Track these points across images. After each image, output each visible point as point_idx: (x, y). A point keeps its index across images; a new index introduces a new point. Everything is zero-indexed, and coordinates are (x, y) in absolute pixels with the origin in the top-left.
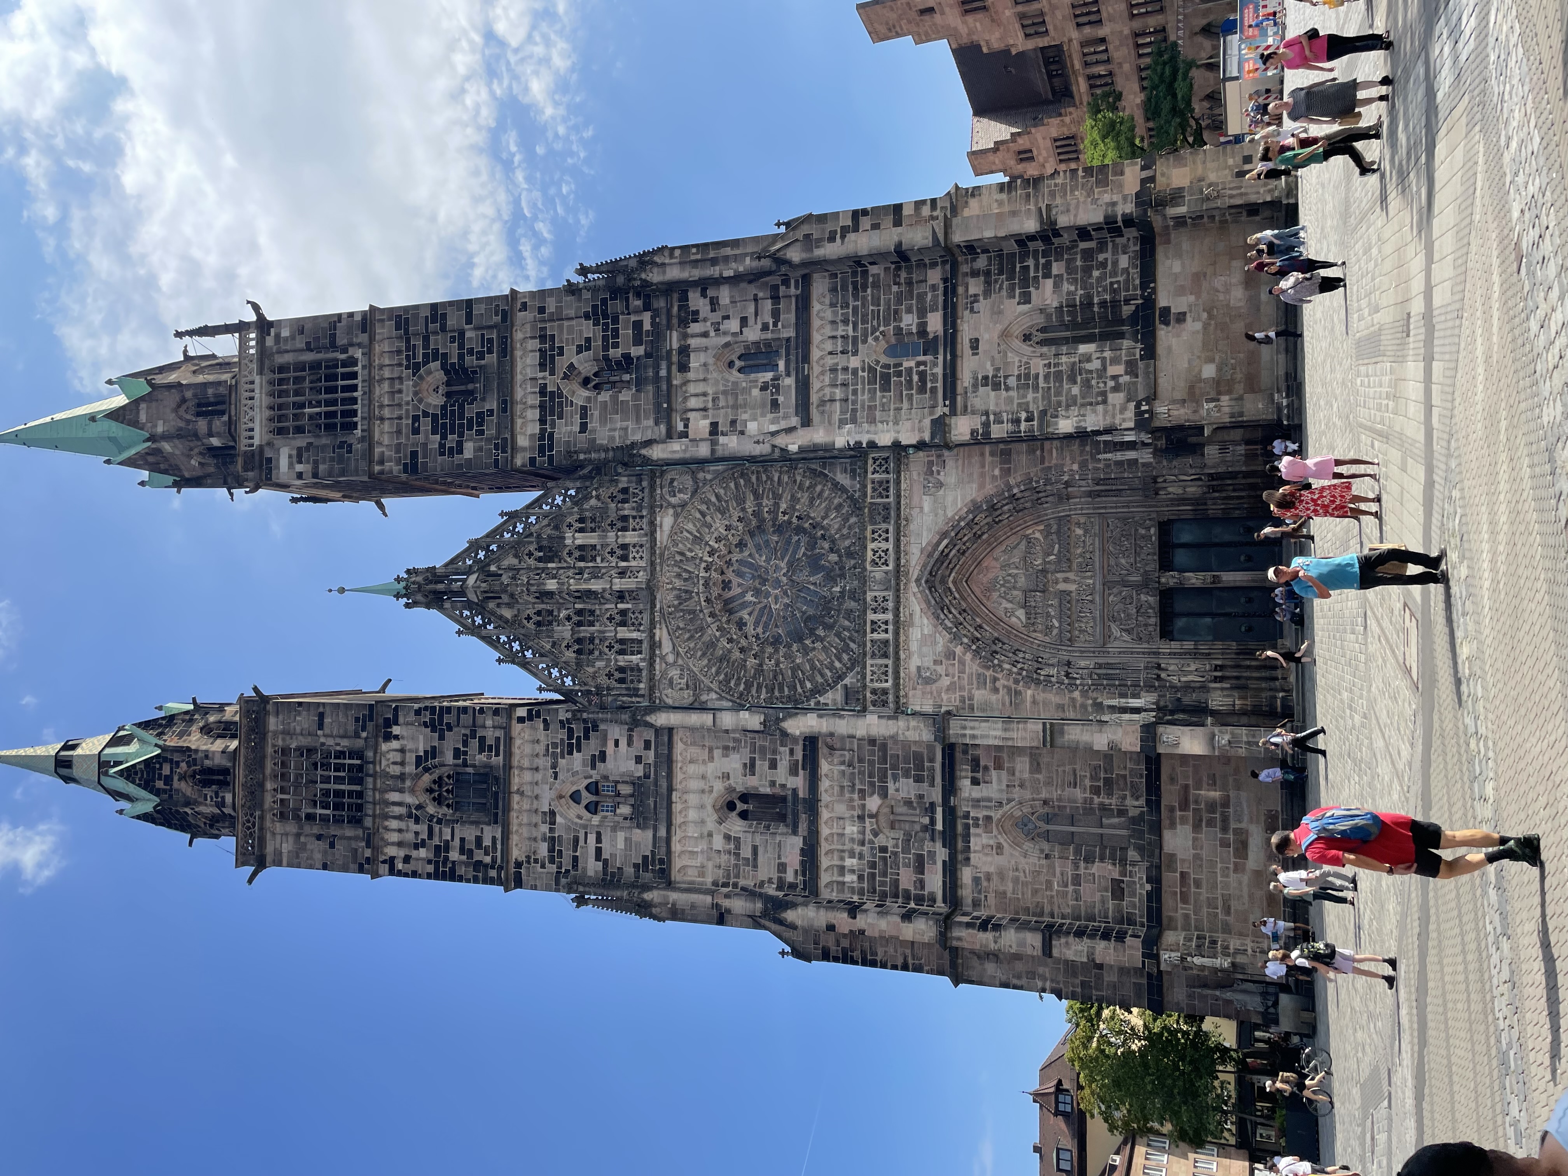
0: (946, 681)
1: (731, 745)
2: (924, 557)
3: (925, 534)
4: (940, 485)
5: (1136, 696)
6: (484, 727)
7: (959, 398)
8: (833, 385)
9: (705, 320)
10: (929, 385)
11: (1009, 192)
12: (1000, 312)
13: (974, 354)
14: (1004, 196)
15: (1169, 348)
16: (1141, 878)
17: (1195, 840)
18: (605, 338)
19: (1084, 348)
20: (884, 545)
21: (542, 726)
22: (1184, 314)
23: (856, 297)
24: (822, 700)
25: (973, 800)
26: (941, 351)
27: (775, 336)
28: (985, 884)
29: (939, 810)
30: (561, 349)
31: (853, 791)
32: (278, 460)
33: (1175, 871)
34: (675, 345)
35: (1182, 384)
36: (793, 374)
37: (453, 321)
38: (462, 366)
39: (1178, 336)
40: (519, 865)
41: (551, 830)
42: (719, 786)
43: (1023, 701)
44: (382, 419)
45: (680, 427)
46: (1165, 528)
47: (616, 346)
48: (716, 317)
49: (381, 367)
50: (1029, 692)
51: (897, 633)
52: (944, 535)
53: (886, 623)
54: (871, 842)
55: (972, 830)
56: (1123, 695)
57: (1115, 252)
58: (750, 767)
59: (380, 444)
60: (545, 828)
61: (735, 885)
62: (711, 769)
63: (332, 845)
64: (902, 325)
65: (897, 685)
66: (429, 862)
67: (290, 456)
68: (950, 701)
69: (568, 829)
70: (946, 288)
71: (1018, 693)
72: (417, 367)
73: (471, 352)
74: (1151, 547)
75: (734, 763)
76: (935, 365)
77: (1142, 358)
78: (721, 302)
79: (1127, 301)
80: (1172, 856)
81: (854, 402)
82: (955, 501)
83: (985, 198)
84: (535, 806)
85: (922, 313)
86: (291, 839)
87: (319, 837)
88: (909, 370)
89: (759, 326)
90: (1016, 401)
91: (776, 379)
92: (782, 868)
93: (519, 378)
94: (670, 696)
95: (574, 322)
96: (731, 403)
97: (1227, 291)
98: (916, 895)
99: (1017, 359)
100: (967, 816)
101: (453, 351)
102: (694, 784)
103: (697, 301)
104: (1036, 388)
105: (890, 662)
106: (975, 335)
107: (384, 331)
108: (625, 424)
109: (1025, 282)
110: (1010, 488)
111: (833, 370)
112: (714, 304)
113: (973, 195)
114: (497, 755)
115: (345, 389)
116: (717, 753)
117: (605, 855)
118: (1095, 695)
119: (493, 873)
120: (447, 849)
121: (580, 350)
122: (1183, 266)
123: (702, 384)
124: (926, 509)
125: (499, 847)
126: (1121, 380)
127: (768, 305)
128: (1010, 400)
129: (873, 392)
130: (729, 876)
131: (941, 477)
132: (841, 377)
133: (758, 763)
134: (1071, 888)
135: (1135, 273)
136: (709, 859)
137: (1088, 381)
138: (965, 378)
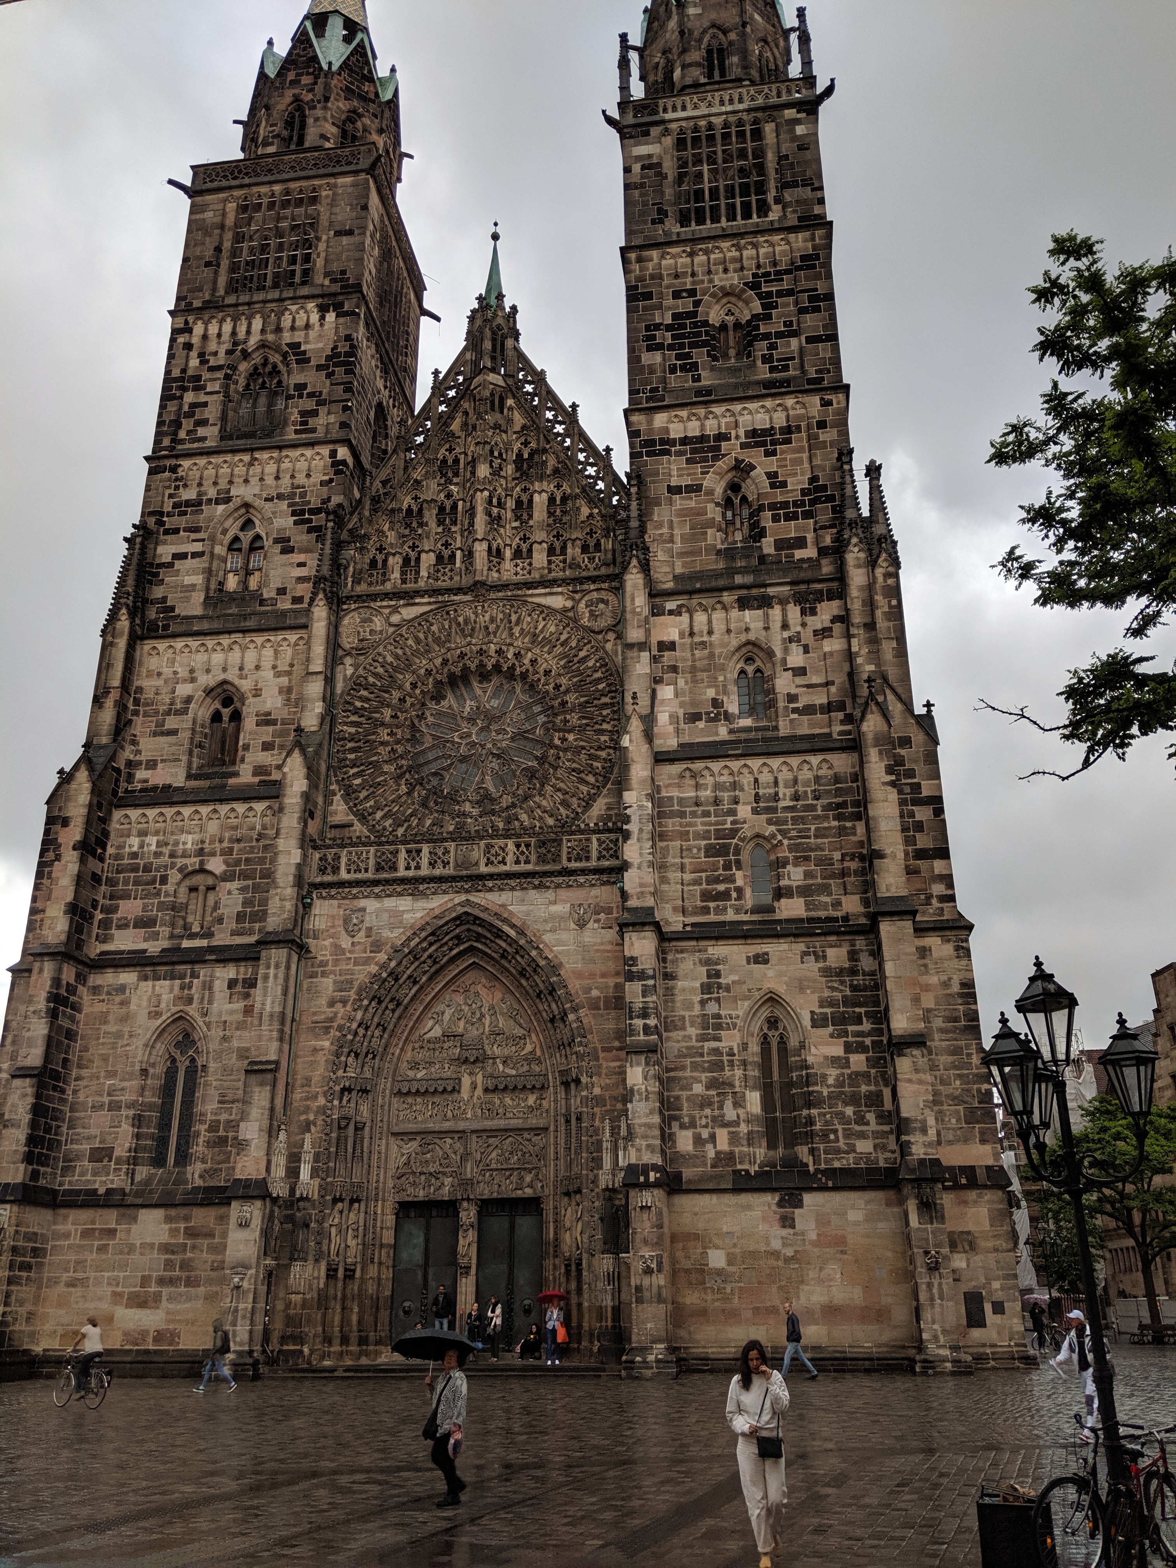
0: (345, 942)
1: (293, 696)
2: (496, 909)
3: (524, 908)
4: (581, 924)
5: (314, 1173)
6: (329, 413)
7: (694, 943)
8: (717, 786)
9: (804, 625)
10: (712, 905)
11: (961, 995)
12: (802, 990)
13: (748, 958)
14: (956, 988)
15: (749, 1207)
16: (112, 1182)
17: (152, 1246)
18: (785, 505)
19: (754, 1100)
20: (510, 858)
21: (327, 478)
22: (793, 1226)
23: (827, 808)
24: (337, 798)
25: (212, 982)
26: (755, 917)
27: (780, 711)
28: (118, 999)
29: (204, 943)
30: (773, 453)
31: (231, 840)
32: (647, 143)
33: (118, 1222)
34: (771, 591)
35: (701, 1225)
36: (732, 737)
37: (812, 322)
38: (756, 338)
39: (764, 1219)
40: (174, 469)
41: (209, 501)
42: (245, 685)
43: (317, 1037)
44: (691, 255)
45: (671, 605)
46: (533, 1205)
47: (776, 519)
48: (807, 636)
49: (755, 246)
50: (327, 1044)
51: (403, 881)
52: (521, 933)
53: (418, 867)
54: (173, 866)
55: (177, 982)
56: (317, 1158)
57: (876, 1134)
58: (266, 720)
59: (662, 257)
60: (212, 493)
61: (136, 713)
62: (268, 674)
63: (208, 264)
64: (789, 868)
65: (342, 884)
66: (184, 371)
67: (650, 156)
68: (321, 948)
69: (210, 519)
70: (836, 919)
71: (327, 1030)
72: (754, 286)
73: (772, 347)
74: (508, 1188)
75: (272, 701)
76: (738, 911)
77: (737, 1172)
78: (826, 642)
79: (812, 1151)
80: (135, 1219)
81: (694, 814)
82: (560, 943)
83: (956, 964)
84: (236, 480)
85: (805, 891)
86: (217, 220)
87: (218, 249)
88: (731, 879)
89: (794, 691)
90: (687, 1014)
91: (728, 717)
92: (152, 765)
93: (737, 407)
94: (350, 622)
95: (806, 465)
96: (698, 664)
97: (820, 1281)
98: (111, 920)
99: (740, 1013)
100: (194, 975)
101: (776, 326)
102: (251, 657)
103: (827, 611)
104: (703, 1038)
105: (370, 875)
106: (773, 959)
107: (800, 242)
108: (678, 539)
109: (840, 1020)
110: (575, 1010)
111: (735, 786)
112: (824, 633)
113: (957, 948)
114: (296, 432)
115: (731, 208)
116: (284, 681)
117: (178, 564)
118: (320, 1122)
119: (166, 442)
120: (197, 389)
121: (771, 475)
122: (856, 1224)
123: (723, 627)
124: (553, 908)
125: (196, 445)
126: (709, 1147)
127: (820, 699)
128: (689, 1006)
129: (706, 836)
130: (147, 705)
131: (590, 925)
132: (726, 796)
133: (270, 729)
134: (106, 1099)
135: (847, 1161)
136: (166, 682)
137: (710, 1104)
138: (717, 950)
